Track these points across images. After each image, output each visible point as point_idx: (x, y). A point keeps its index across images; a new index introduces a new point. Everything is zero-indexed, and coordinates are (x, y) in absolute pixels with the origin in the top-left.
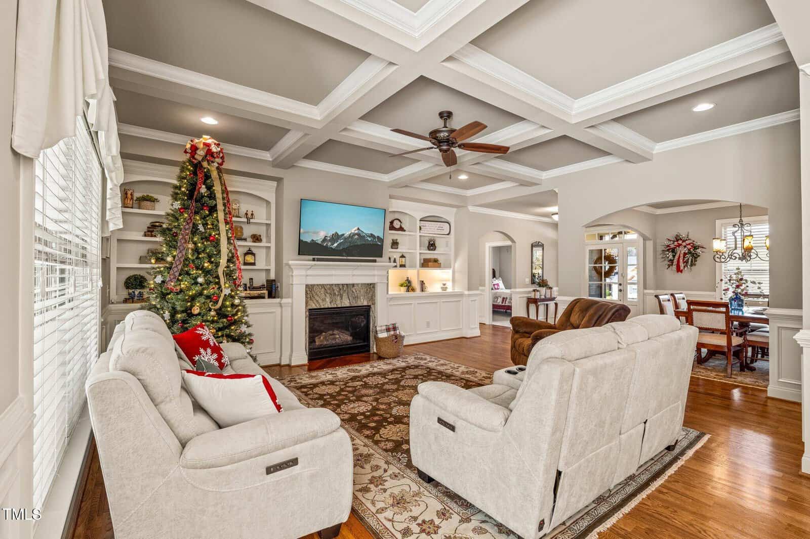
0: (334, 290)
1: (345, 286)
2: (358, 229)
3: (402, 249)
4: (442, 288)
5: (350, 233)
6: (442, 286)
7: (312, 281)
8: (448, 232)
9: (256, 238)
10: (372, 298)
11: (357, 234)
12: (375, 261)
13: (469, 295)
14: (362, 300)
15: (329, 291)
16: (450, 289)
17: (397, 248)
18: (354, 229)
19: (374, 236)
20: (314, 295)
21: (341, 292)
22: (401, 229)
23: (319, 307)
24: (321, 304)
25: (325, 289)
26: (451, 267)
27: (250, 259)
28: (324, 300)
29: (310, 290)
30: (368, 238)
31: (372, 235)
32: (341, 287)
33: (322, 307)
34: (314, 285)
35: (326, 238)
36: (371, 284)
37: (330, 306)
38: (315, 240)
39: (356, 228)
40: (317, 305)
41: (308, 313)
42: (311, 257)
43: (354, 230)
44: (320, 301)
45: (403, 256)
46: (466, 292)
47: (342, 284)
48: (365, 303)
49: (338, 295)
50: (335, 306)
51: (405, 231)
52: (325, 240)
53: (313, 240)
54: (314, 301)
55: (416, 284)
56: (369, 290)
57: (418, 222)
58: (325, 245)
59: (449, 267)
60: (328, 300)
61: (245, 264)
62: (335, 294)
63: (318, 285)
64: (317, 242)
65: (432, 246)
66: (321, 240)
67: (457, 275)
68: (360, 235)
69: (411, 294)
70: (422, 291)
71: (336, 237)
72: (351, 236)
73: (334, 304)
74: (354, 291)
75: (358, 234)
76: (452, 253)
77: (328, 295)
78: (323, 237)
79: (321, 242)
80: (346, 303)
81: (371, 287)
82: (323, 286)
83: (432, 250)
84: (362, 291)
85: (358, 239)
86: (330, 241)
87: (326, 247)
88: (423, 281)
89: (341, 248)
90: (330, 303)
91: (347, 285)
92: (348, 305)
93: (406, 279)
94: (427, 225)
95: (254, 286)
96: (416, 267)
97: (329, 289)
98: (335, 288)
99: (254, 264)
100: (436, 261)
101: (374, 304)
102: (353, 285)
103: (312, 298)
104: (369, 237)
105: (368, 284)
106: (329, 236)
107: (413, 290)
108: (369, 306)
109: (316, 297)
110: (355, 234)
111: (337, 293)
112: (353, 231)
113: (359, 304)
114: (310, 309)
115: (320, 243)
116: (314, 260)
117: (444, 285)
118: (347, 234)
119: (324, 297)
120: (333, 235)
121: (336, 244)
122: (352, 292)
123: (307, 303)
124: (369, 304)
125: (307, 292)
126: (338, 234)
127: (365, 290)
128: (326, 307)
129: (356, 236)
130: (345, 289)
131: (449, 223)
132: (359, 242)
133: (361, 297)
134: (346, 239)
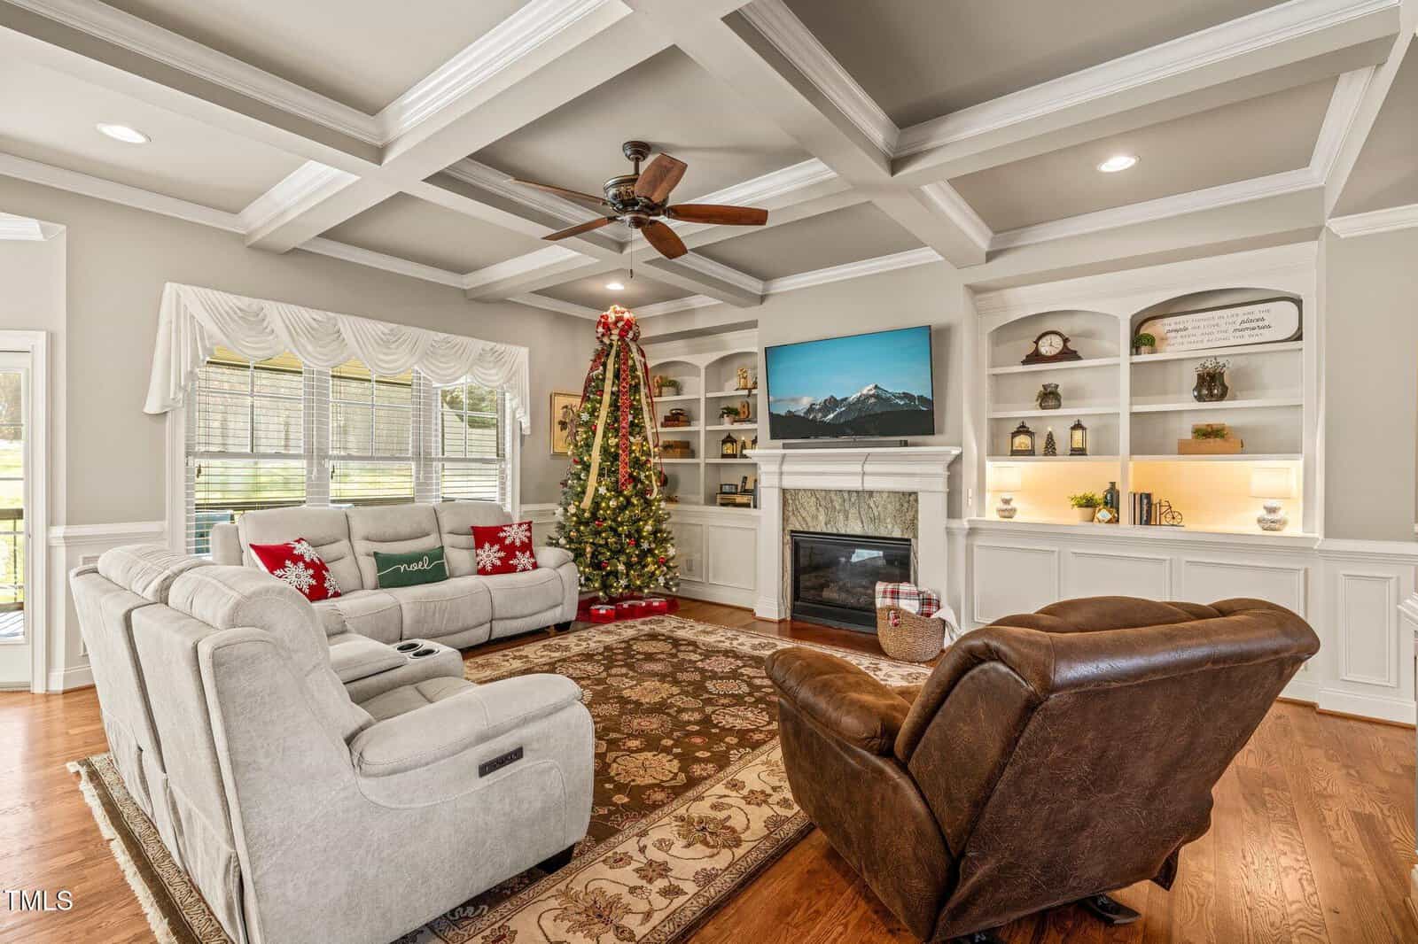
0: (832, 501)
1: (855, 494)
2: (876, 387)
3: (1071, 409)
4: (1260, 521)
5: (859, 394)
6: (1262, 513)
7: (790, 483)
10: (913, 523)
11: (871, 396)
12: (905, 444)
14: (890, 526)
15: (823, 503)
16: (1294, 529)
17: (1058, 406)
18: (869, 388)
19: (913, 396)
20: (799, 507)
21: (847, 505)
22: (1067, 354)
23: (806, 530)
24: (810, 524)
25: (817, 499)
26: (1291, 452)
28: (815, 517)
29: (787, 497)
30: (898, 401)
31: (906, 396)
32: (846, 495)
33: (812, 529)
34: (799, 490)
35: (814, 406)
36: (909, 494)
37: (825, 530)
38: (793, 410)
39: (872, 385)
40: (804, 526)
41: (788, 537)
44: (809, 519)
45: (1075, 427)
47: (848, 491)
48: (898, 533)
49: (840, 511)
50: (835, 531)
51: (1079, 358)
52: (811, 409)
53: (790, 412)
54: (800, 518)
56: (906, 505)
57: (1125, 326)
58: (810, 418)
59: (1290, 448)
60: (822, 518)
62: (835, 508)
63: (804, 490)
64: (796, 413)
65: (1215, 385)
66: (804, 410)
68: (880, 397)
70: (1145, 524)
71: (832, 404)
72: (862, 400)
73: (832, 527)
74: (872, 504)
75: (876, 396)
77: (821, 509)
78: (808, 406)
79: (805, 413)
80: (856, 528)
81: (908, 500)
82: (813, 492)
83: (1210, 399)
84: (889, 506)
85: (875, 404)
86: (820, 410)
87: (814, 420)
88: (1148, 494)
89: (842, 421)
90: (826, 524)
91: (857, 492)
92: (859, 532)
96: (1117, 454)
97: (824, 497)
98: (833, 495)
101: (916, 537)
102: (871, 493)
103: (798, 512)
104: (900, 398)
105: (903, 494)
106: (818, 402)
108: (907, 540)
109: (802, 511)
110: (868, 397)
111: (838, 507)
112: (865, 392)
113: (884, 532)
114: (792, 531)
115: (802, 415)
116: (785, 446)
117: (1273, 511)
118: (853, 397)
119: (815, 512)
120: (826, 400)
121: (831, 416)
122: (869, 505)
123: (785, 519)
124: (906, 537)
125: (785, 503)
126: (835, 399)
127: (898, 505)
128: (819, 530)
129: (872, 400)
130: (853, 500)
131: (1298, 302)
132: (878, 410)
133: (888, 520)
134: (850, 405)
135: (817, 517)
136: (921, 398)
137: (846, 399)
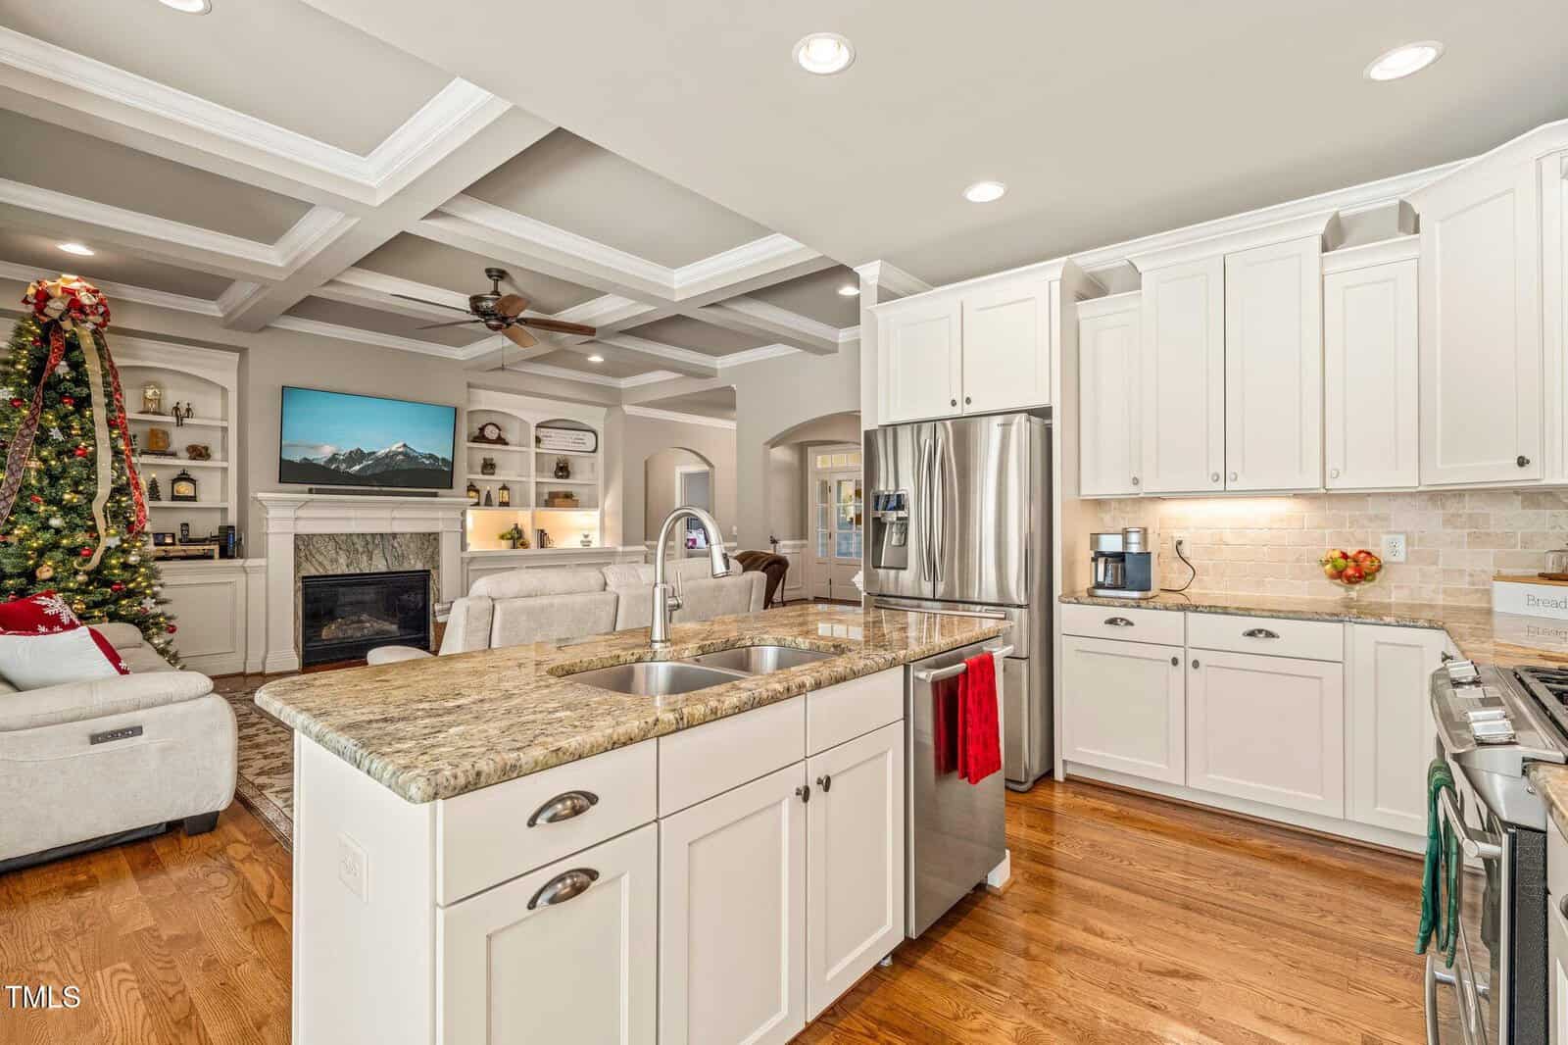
0: (354, 544)
1: (378, 537)
2: (405, 446)
3: (501, 476)
4: (582, 542)
5: (388, 450)
6: (582, 538)
7: (306, 528)
8: (593, 448)
9: (199, 453)
10: (434, 557)
11: (400, 453)
12: (435, 495)
13: (625, 554)
14: (412, 562)
15: (344, 547)
16: (596, 544)
17: (493, 474)
18: (397, 445)
19: (436, 457)
20: (314, 552)
21: (370, 547)
22: (501, 441)
23: (324, 573)
24: (329, 568)
25: (337, 543)
26: (597, 507)
27: (184, 488)
28: (335, 561)
29: (303, 544)
30: (424, 460)
31: (431, 456)
32: (369, 538)
33: (331, 573)
34: (314, 535)
35: (337, 456)
36: (430, 534)
37: (347, 572)
38: (311, 458)
39: (401, 444)
40: (321, 570)
41: (300, 584)
42: (307, 487)
43: (396, 447)
44: (325, 563)
45: (504, 488)
46: (620, 549)
47: (372, 534)
48: (419, 567)
49: (364, 552)
50: (358, 572)
51: (506, 444)
52: (334, 458)
53: (305, 459)
54: (314, 562)
55: (530, 536)
56: (426, 544)
57: (533, 429)
58: (333, 467)
59: (592, 504)
60: (343, 560)
61: (174, 498)
62: (357, 550)
63: (321, 535)
64: (315, 462)
65: (563, 470)
66: (325, 459)
67: (607, 520)
68: (408, 455)
69: (520, 551)
70: (542, 547)
71: (357, 456)
72: (391, 456)
73: (355, 569)
74: (396, 545)
75: (405, 454)
76: (600, 483)
77: (341, 552)
78: (330, 455)
79: (326, 462)
80: (380, 566)
81: (431, 540)
82: (332, 537)
83: (561, 477)
84: (412, 545)
85: (403, 461)
86: (344, 461)
87: (337, 470)
88: (542, 531)
89: (369, 473)
90: (348, 566)
91: (381, 535)
92: (384, 569)
93: (513, 527)
94: (553, 435)
95: (191, 537)
96: (529, 506)
97: (345, 542)
98: (355, 540)
99: (193, 499)
100: (568, 496)
101: (437, 568)
102: (394, 535)
103: (309, 557)
104: (427, 459)
105: (424, 534)
106: (343, 453)
107: (524, 545)
108: (429, 571)
109: (317, 556)
110: (397, 454)
111: (361, 550)
112: (394, 448)
113: (406, 567)
114: (304, 578)
115: (322, 463)
116: (310, 491)
117: (586, 536)
118: (381, 452)
119: (334, 555)
120: (351, 452)
121: (357, 468)
122: (393, 546)
123: (297, 566)
124: (427, 568)
125: (297, 548)
126: (362, 451)
127: (419, 542)
128: (339, 572)
129: (401, 457)
130: (377, 542)
131: (594, 432)
132: (405, 466)
133: (411, 557)
134: (379, 461)
135: (337, 561)
136: (444, 460)
137: (374, 453)
